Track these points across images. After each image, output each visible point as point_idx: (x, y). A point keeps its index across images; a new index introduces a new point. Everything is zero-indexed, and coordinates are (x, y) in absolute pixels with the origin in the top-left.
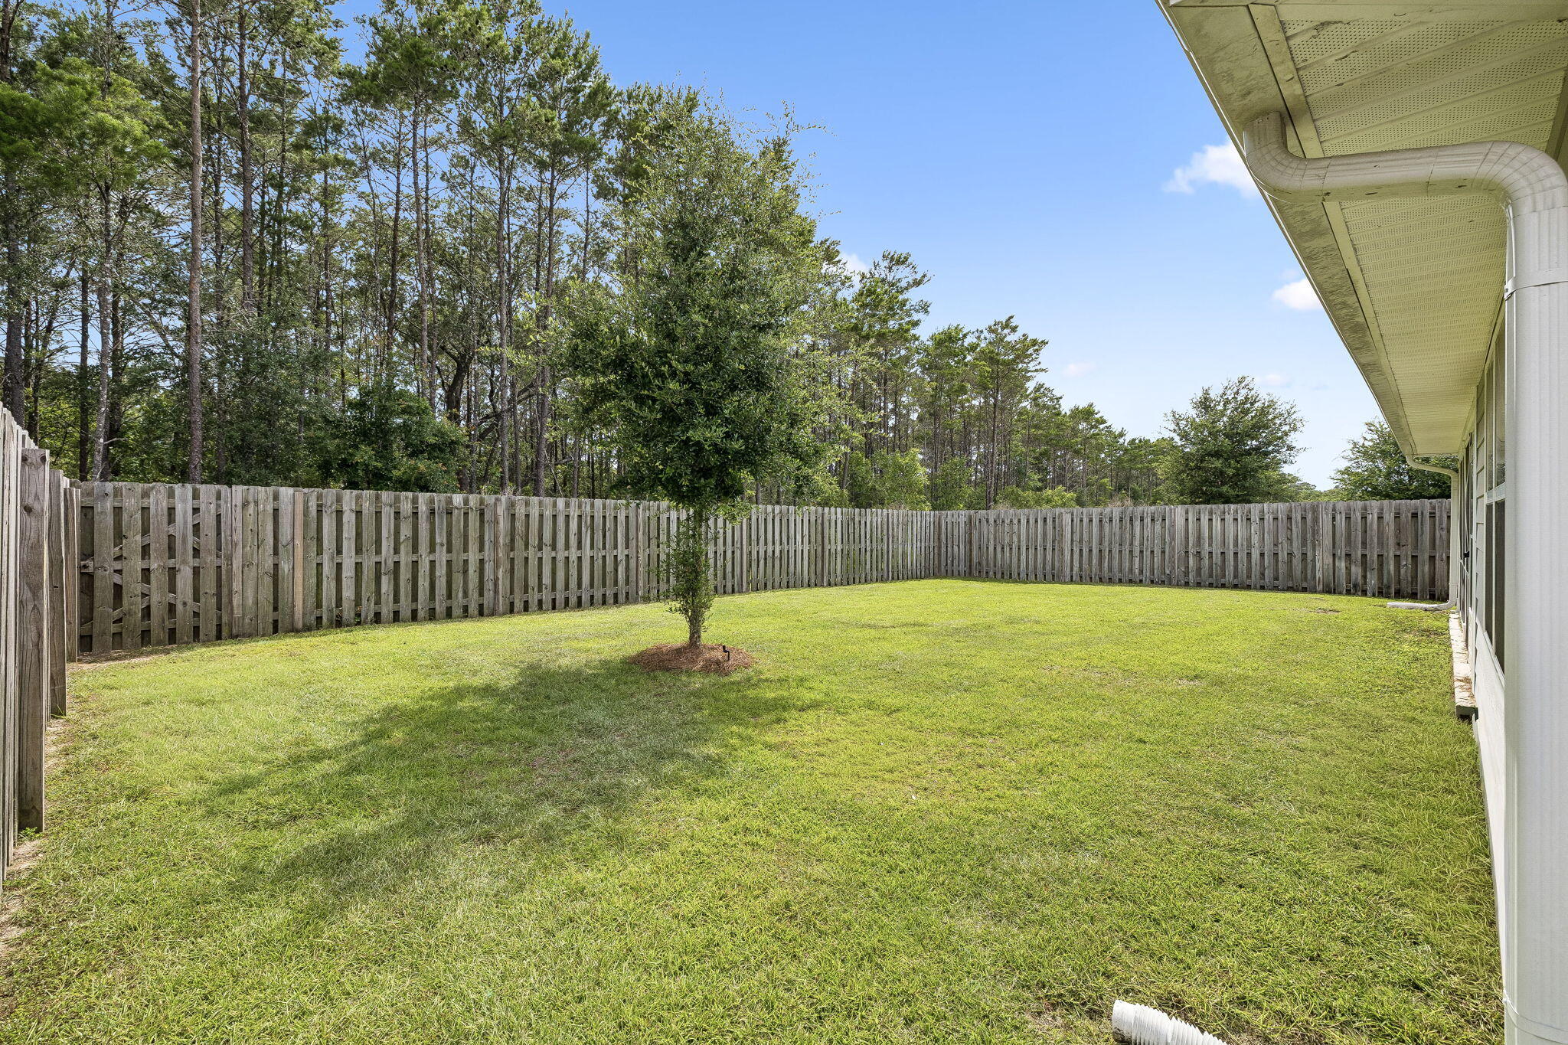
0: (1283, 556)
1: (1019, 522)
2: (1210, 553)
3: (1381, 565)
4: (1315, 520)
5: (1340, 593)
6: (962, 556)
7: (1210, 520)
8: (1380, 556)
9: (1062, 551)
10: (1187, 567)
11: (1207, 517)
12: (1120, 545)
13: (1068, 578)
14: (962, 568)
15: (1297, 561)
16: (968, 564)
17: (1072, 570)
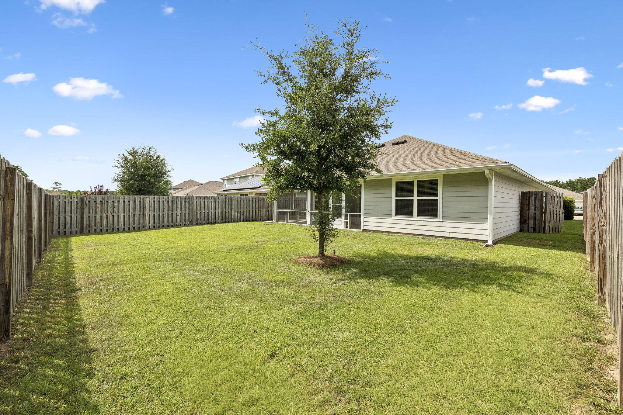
0: (224, 212)
1: (119, 202)
2: (204, 213)
3: (244, 213)
4: (231, 201)
5: (236, 222)
6: (74, 222)
7: (204, 201)
8: (244, 211)
9: (144, 215)
10: (197, 218)
11: (203, 200)
12: (172, 211)
13: (147, 227)
14: (74, 229)
15: (227, 214)
16: (79, 226)
17: (149, 223)
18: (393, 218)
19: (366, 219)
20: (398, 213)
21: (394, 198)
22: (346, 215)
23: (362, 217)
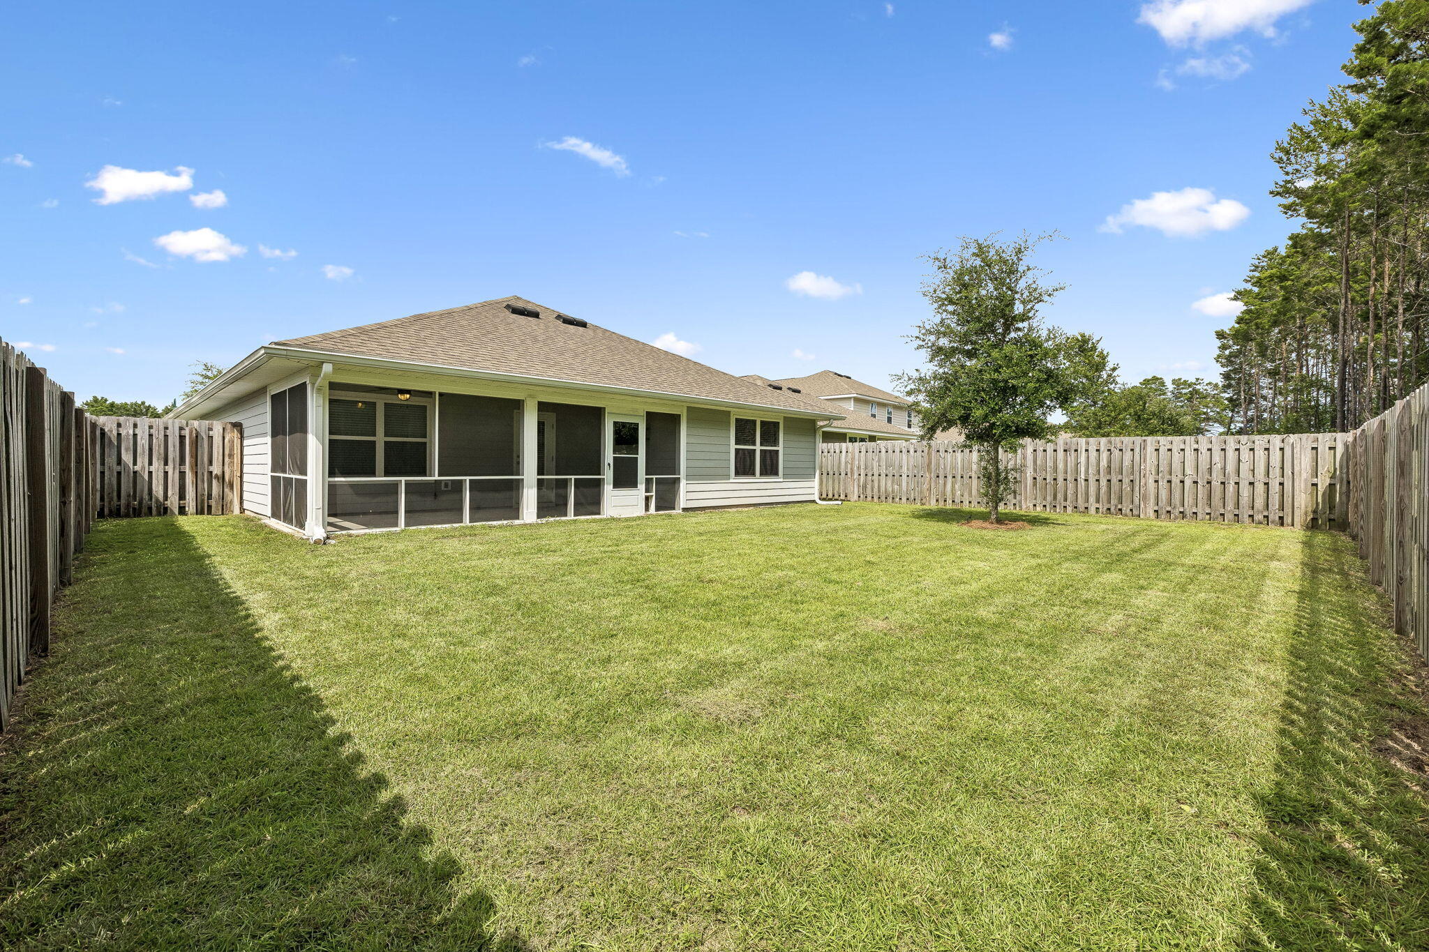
18: (731, 481)
19: (692, 488)
20: (737, 473)
21: (733, 447)
22: (648, 482)
23: (683, 483)
